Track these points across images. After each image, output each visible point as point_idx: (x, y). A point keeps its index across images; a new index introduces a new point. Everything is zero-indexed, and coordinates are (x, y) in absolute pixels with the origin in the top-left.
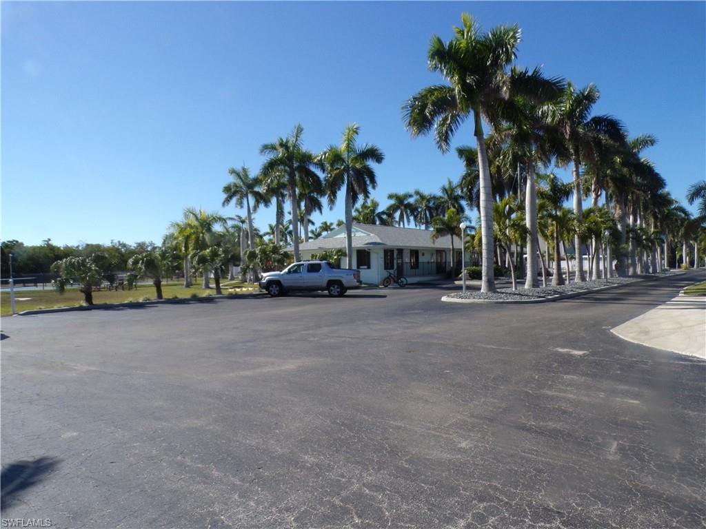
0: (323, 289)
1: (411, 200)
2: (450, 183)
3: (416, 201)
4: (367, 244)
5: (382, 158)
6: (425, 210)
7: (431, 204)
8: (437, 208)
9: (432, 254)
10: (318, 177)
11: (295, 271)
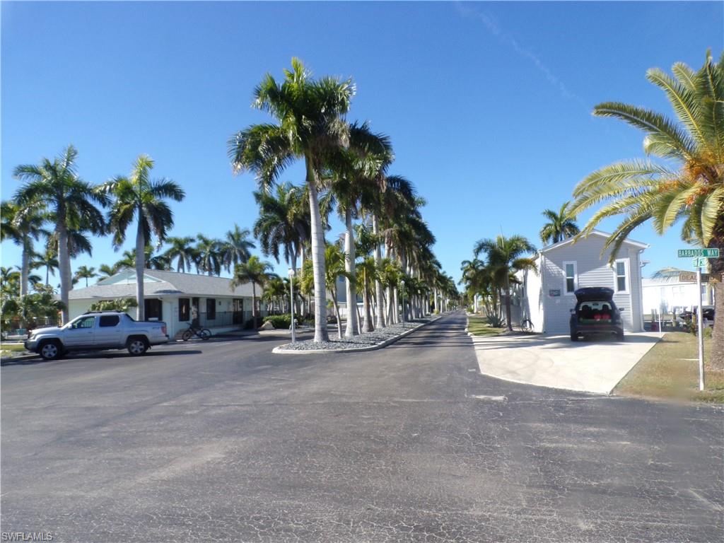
0: (119, 347)
1: (193, 245)
2: (237, 229)
3: (199, 246)
4: (157, 292)
5: (182, 196)
6: (209, 255)
7: (216, 250)
8: (222, 254)
9: (229, 303)
10: (98, 212)
11: (79, 326)
